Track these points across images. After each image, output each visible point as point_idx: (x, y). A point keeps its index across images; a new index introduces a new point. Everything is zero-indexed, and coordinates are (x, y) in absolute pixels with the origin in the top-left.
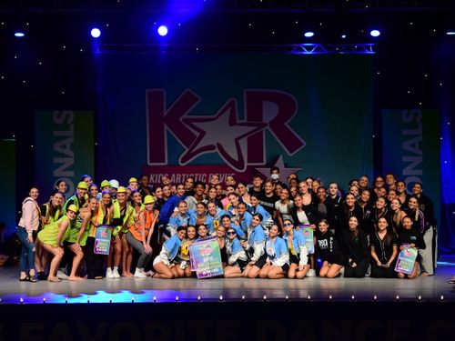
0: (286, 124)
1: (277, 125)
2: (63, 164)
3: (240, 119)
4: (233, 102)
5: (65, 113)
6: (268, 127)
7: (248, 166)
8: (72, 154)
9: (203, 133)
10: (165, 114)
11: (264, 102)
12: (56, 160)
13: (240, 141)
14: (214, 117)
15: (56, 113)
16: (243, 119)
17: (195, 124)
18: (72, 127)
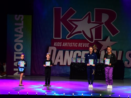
0: (112, 23)
1: (108, 23)
2: (18, 37)
3: (92, 21)
4: (89, 13)
5: (20, 16)
6: (104, 24)
7: (95, 40)
8: (22, 33)
9: (77, 26)
10: (61, 17)
11: (102, 14)
12: (16, 35)
13: (92, 30)
14: (82, 19)
15: (16, 16)
16: (94, 21)
17: (73, 22)
18: (23, 22)
